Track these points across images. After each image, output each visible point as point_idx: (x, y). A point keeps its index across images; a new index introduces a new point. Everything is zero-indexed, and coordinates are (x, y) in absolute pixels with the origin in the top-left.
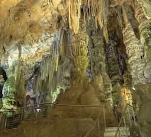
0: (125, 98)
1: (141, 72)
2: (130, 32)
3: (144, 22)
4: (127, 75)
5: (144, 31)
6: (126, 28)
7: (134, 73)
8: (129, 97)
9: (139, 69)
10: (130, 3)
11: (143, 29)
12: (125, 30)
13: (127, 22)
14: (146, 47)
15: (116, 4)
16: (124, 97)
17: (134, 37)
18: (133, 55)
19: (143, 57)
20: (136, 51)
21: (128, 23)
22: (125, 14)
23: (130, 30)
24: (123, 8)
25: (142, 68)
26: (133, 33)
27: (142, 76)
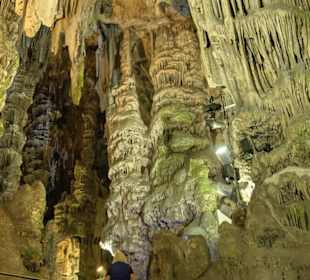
0: (64, 270)
1: (137, 205)
2: (131, 100)
3: (170, 90)
4: (68, 207)
5: (167, 111)
6: (123, 87)
7: (117, 203)
8: (73, 268)
9: (134, 197)
10: (143, 33)
11: (165, 105)
12: (119, 90)
13: (128, 73)
14: (163, 149)
15: (116, 20)
16: (62, 263)
17: (137, 115)
18: (124, 157)
19: (146, 171)
20: (135, 151)
21: (131, 76)
22: (128, 52)
23: (130, 95)
24: (125, 36)
25: (142, 195)
26: (135, 105)
27: (136, 216)
